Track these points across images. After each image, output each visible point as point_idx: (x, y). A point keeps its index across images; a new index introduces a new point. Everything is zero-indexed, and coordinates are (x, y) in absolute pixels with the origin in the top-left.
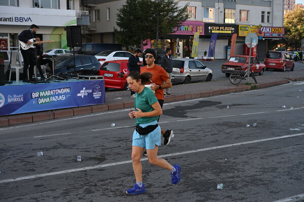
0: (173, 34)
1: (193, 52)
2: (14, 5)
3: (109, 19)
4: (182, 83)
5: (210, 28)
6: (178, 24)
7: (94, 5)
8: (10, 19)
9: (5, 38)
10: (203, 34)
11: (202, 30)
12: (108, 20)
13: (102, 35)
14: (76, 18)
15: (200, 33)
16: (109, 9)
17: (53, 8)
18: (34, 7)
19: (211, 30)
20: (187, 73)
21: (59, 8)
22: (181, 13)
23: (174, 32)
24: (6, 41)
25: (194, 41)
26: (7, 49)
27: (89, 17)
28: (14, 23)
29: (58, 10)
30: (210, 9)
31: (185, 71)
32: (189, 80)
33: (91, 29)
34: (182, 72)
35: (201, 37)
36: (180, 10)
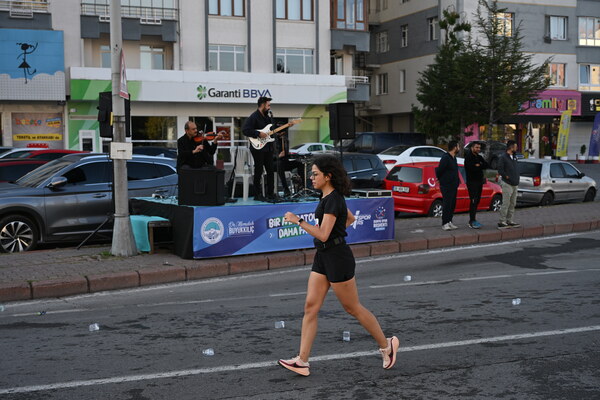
0: (520, 114)
1: (558, 146)
2: (243, 70)
3: (404, 89)
4: (537, 205)
5: (592, 102)
6: (530, 96)
7: (378, 66)
8: (235, 94)
9: (226, 125)
10: (579, 114)
11: (577, 106)
12: (402, 90)
13: (391, 117)
14: (345, 89)
15: (573, 112)
16: (404, 71)
17: (307, 73)
18: (275, 72)
19: (595, 106)
20: (546, 185)
21: (318, 73)
22: (536, 76)
23: (522, 111)
24: (228, 130)
25: (561, 127)
26: (229, 144)
27: (368, 88)
28: (242, 100)
29: (315, 76)
30: (592, 68)
31: (543, 182)
32: (550, 198)
33: (372, 108)
34: (537, 184)
35: (574, 119)
36: (534, 71)
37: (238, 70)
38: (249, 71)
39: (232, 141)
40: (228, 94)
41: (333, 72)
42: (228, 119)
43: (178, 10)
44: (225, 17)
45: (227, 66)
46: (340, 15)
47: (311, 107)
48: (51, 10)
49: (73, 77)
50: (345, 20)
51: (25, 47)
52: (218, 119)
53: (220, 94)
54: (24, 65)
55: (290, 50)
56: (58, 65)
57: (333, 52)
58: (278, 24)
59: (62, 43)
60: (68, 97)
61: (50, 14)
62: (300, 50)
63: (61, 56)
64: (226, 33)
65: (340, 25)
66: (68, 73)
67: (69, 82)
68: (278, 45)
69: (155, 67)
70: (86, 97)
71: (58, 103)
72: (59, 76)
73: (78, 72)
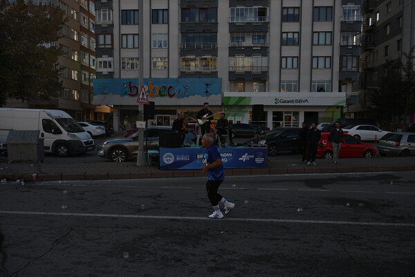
4: (400, 156)
8: (292, 101)
9: (289, 115)
14: (345, 99)
17: (327, 91)
18: (311, 92)
21: (332, 91)
24: (290, 117)
27: (358, 97)
28: (295, 104)
29: (330, 93)
31: (401, 144)
32: (406, 153)
34: (398, 145)
37: (295, 91)
38: (299, 91)
39: (292, 122)
40: (288, 102)
41: (340, 91)
42: (290, 112)
43: (268, 67)
44: (289, 69)
45: (289, 90)
46: (344, 65)
47: (329, 107)
48: (217, 70)
49: (225, 96)
50: (347, 67)
51: (207, 85)
52: (286, 112)
53: (285, 102)
54: (207, 92)
55: (319, 82)
56: (220, 91)
57: (340, 82)
58: (313, 71)
59: (221, 82)
60: (222, 104)
61: (217, 72)
62: (323, 82)
63: (220, 87)
64: (290, 76)
65: (344, 69)
66: (222, 94)
67: (223, 98)
68: (313, 80)
69: (260, 91)
70: (230, 104)
71: (218, 106)
72: (219, 95)
73: (227, 94)
